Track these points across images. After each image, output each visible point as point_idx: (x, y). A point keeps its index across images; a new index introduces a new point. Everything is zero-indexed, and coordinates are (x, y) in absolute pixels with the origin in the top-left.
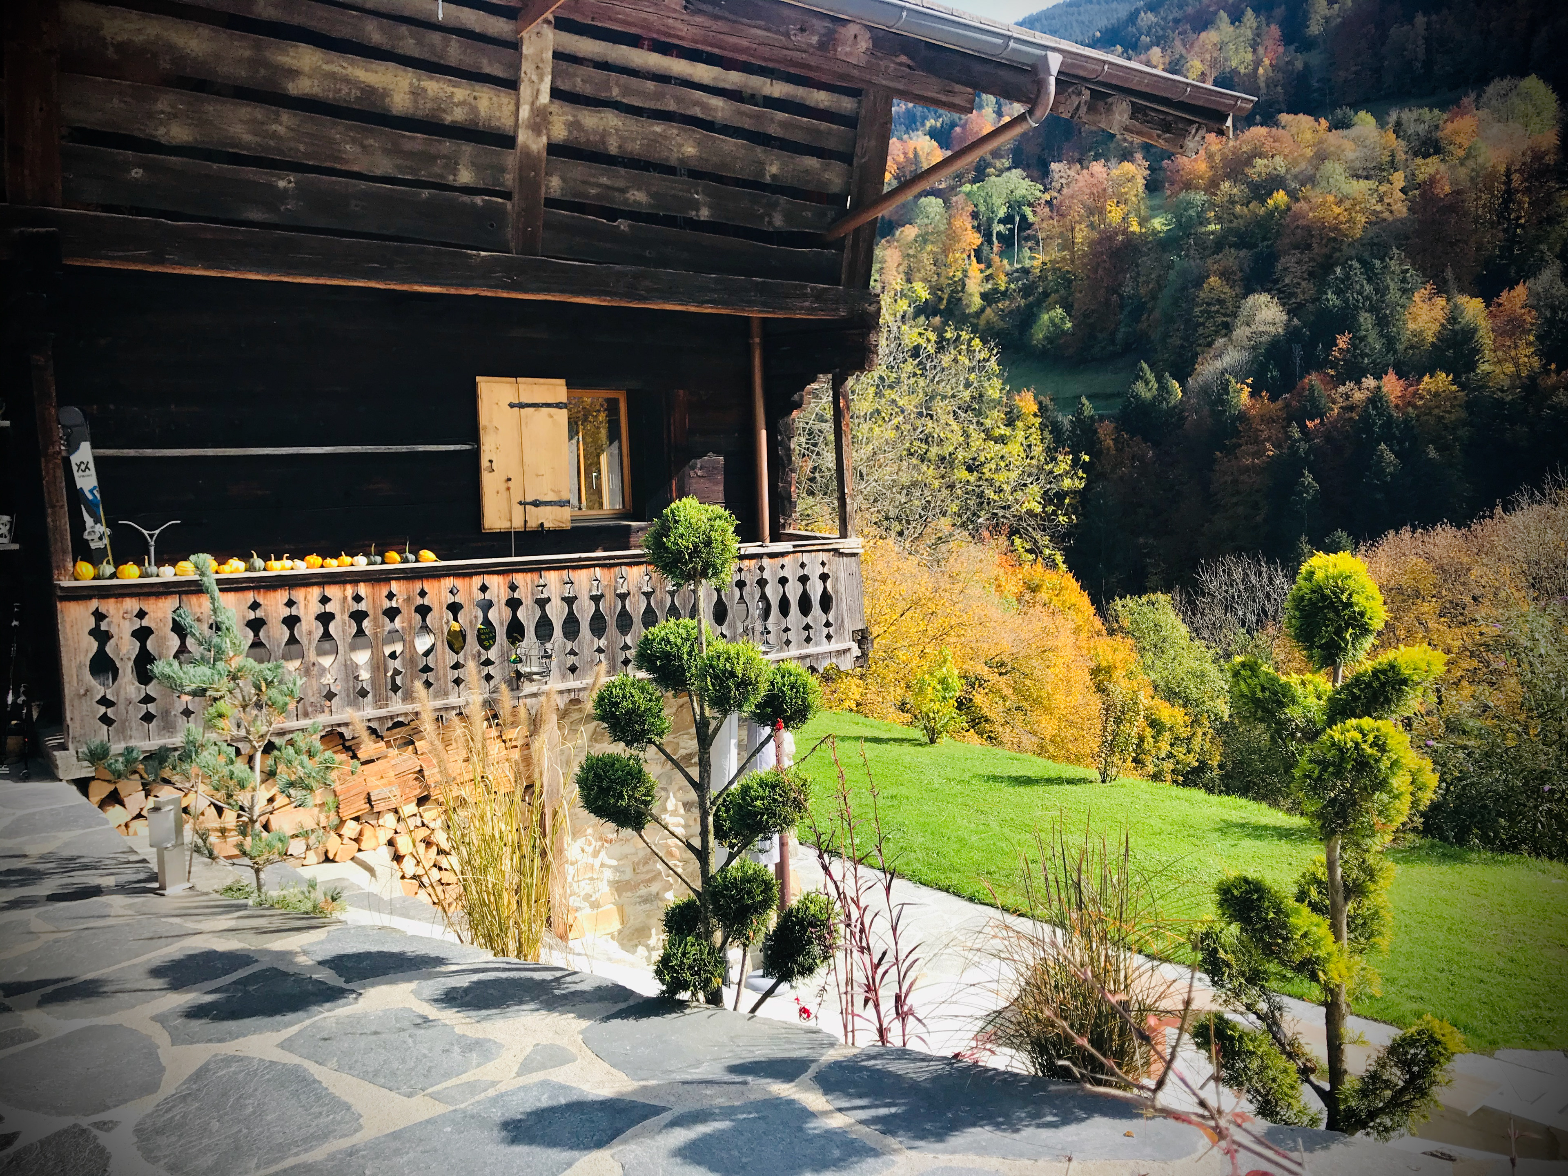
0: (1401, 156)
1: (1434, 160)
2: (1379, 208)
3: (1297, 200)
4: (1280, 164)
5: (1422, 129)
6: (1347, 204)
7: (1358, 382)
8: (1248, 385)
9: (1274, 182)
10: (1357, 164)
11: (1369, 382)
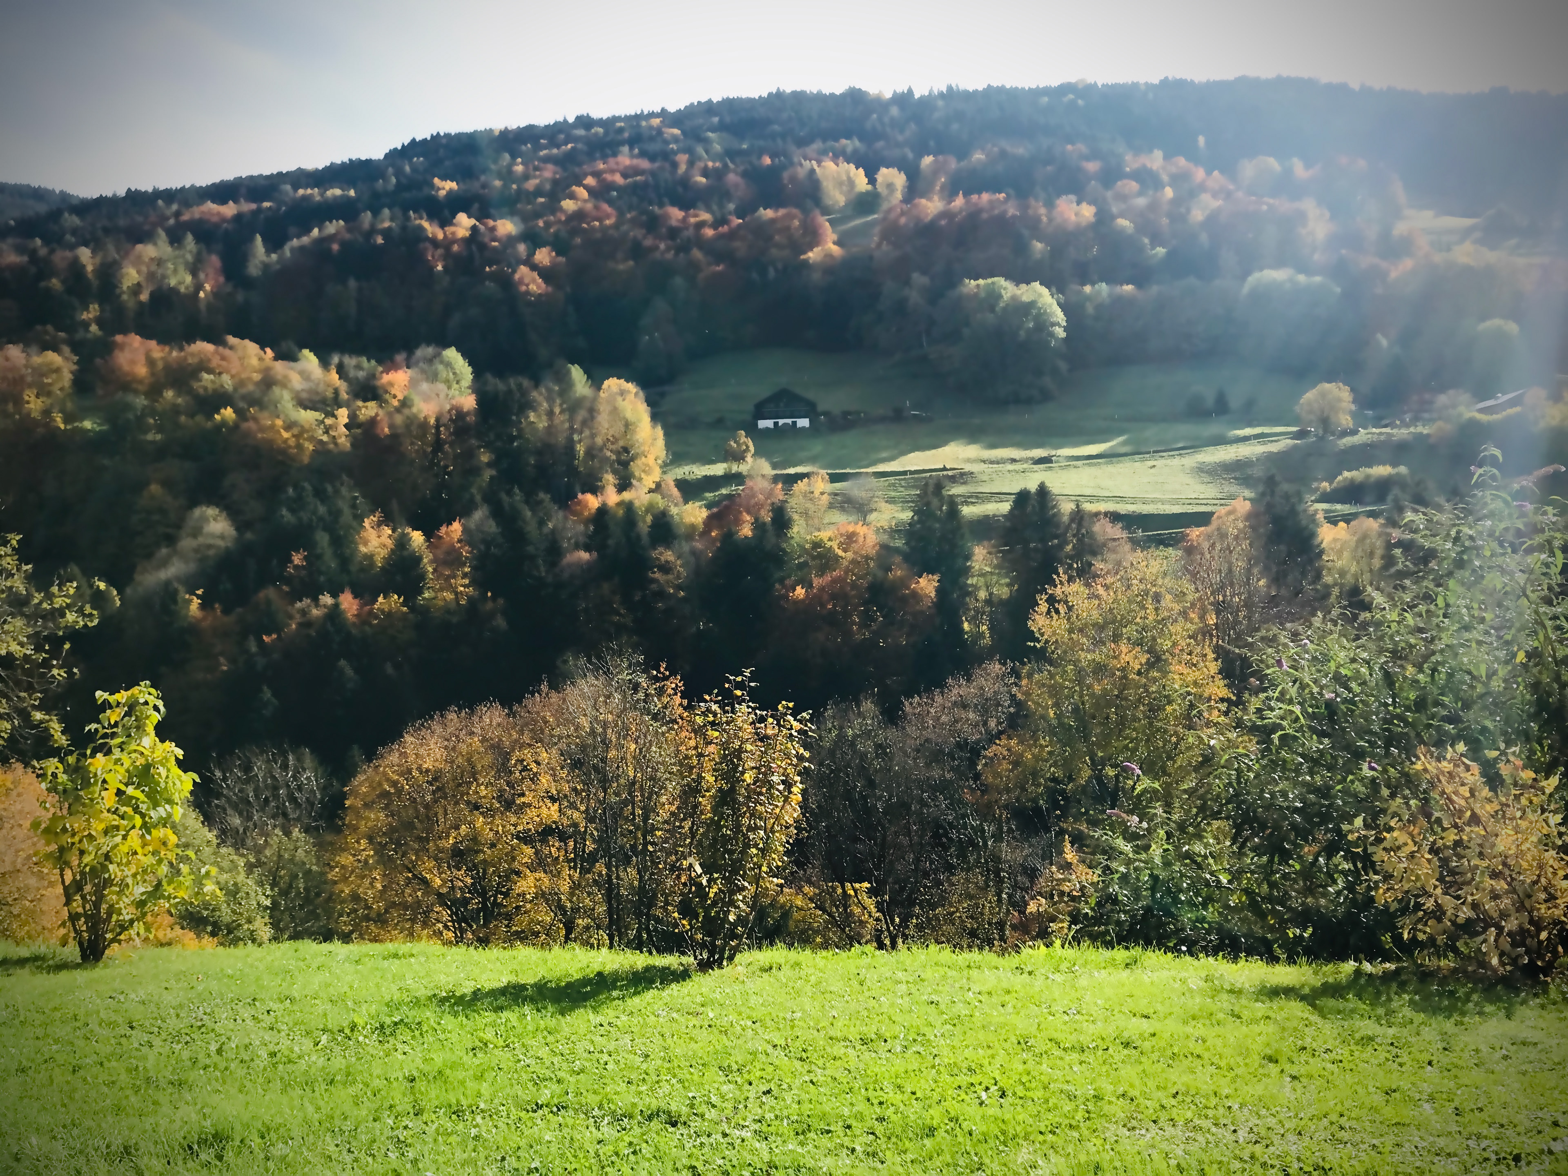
0: (344, 396)
1: (372, 404)
2: (325, 438)
3: (246, 420)
4: (227, 381)
5: (361, 374)
6: (295, 431)
7: (316, 600)
8: (198, 597)
9: (221, 399)
10: (304, 395)
11: (327, 599)
